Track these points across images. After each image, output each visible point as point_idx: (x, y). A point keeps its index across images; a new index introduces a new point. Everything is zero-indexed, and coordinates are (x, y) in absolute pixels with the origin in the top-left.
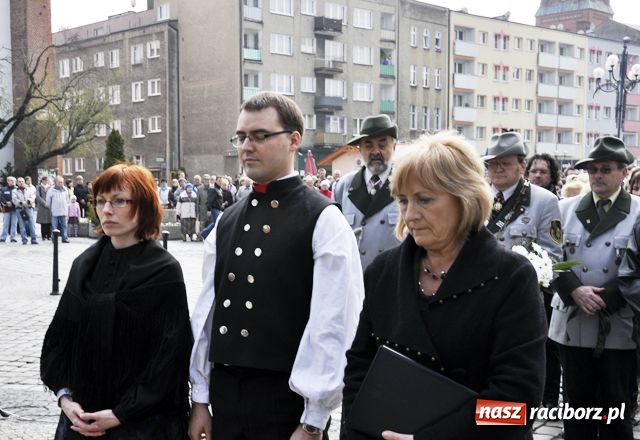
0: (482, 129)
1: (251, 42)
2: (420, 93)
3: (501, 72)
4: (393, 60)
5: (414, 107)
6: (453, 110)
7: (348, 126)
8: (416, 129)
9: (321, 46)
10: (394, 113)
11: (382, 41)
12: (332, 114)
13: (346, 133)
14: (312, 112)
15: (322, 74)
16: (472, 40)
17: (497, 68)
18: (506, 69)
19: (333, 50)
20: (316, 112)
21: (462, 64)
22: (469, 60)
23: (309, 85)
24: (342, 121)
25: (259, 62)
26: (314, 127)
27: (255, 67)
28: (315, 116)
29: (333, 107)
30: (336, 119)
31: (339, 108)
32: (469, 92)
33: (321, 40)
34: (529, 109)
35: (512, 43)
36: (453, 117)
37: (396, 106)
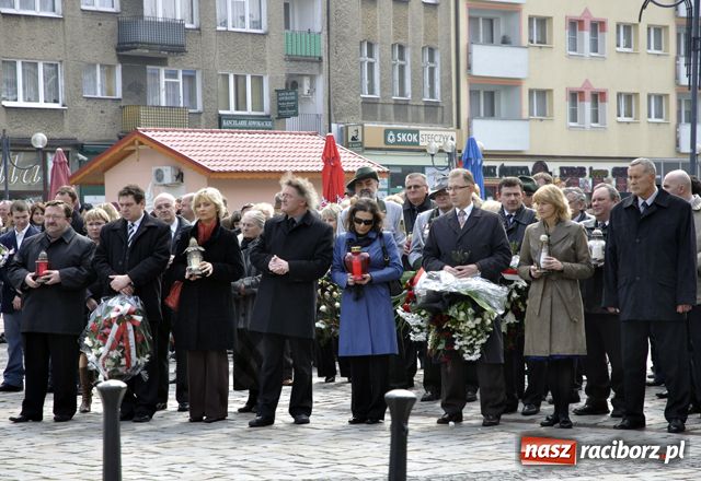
0: (543, 95)
5: (370, 46)
6: (469, 53)
7: (206, 92)
8: (377, 95)
10: (320, 58)
12: (162, 61)
13: (200, 107)
14: (112, 58)
20: (122, 59)
24: (190, 78)
26: (119, 94)
28: (119, 69)
29: (163, 47)
30: (174, 75)
31: (179, 50)
32: (509, 10)
34: (658, 47)
36: (469, 67)
37: (324, 44)
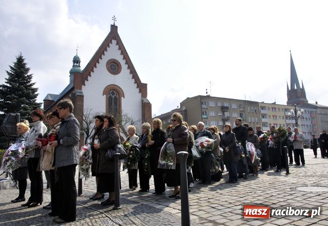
1: (205, 113)
2: (252, 124)
3: (275, 117)
4: (244, 116)
9: (223, 114)
11: (240, 111)
15: (224, 120)
16: (265, 109)
17: (273, 116)
18: (276, 116)
19: (227, 114)
21: (264, 116)
22: (266, 115)
23: (221, 123)
25: (207, 118)
27: (206, 120)
32: (267, 123)
33: (223, 112)
35: (277, 110)
